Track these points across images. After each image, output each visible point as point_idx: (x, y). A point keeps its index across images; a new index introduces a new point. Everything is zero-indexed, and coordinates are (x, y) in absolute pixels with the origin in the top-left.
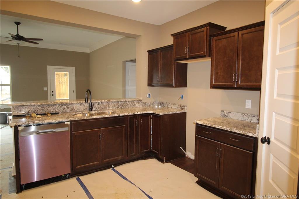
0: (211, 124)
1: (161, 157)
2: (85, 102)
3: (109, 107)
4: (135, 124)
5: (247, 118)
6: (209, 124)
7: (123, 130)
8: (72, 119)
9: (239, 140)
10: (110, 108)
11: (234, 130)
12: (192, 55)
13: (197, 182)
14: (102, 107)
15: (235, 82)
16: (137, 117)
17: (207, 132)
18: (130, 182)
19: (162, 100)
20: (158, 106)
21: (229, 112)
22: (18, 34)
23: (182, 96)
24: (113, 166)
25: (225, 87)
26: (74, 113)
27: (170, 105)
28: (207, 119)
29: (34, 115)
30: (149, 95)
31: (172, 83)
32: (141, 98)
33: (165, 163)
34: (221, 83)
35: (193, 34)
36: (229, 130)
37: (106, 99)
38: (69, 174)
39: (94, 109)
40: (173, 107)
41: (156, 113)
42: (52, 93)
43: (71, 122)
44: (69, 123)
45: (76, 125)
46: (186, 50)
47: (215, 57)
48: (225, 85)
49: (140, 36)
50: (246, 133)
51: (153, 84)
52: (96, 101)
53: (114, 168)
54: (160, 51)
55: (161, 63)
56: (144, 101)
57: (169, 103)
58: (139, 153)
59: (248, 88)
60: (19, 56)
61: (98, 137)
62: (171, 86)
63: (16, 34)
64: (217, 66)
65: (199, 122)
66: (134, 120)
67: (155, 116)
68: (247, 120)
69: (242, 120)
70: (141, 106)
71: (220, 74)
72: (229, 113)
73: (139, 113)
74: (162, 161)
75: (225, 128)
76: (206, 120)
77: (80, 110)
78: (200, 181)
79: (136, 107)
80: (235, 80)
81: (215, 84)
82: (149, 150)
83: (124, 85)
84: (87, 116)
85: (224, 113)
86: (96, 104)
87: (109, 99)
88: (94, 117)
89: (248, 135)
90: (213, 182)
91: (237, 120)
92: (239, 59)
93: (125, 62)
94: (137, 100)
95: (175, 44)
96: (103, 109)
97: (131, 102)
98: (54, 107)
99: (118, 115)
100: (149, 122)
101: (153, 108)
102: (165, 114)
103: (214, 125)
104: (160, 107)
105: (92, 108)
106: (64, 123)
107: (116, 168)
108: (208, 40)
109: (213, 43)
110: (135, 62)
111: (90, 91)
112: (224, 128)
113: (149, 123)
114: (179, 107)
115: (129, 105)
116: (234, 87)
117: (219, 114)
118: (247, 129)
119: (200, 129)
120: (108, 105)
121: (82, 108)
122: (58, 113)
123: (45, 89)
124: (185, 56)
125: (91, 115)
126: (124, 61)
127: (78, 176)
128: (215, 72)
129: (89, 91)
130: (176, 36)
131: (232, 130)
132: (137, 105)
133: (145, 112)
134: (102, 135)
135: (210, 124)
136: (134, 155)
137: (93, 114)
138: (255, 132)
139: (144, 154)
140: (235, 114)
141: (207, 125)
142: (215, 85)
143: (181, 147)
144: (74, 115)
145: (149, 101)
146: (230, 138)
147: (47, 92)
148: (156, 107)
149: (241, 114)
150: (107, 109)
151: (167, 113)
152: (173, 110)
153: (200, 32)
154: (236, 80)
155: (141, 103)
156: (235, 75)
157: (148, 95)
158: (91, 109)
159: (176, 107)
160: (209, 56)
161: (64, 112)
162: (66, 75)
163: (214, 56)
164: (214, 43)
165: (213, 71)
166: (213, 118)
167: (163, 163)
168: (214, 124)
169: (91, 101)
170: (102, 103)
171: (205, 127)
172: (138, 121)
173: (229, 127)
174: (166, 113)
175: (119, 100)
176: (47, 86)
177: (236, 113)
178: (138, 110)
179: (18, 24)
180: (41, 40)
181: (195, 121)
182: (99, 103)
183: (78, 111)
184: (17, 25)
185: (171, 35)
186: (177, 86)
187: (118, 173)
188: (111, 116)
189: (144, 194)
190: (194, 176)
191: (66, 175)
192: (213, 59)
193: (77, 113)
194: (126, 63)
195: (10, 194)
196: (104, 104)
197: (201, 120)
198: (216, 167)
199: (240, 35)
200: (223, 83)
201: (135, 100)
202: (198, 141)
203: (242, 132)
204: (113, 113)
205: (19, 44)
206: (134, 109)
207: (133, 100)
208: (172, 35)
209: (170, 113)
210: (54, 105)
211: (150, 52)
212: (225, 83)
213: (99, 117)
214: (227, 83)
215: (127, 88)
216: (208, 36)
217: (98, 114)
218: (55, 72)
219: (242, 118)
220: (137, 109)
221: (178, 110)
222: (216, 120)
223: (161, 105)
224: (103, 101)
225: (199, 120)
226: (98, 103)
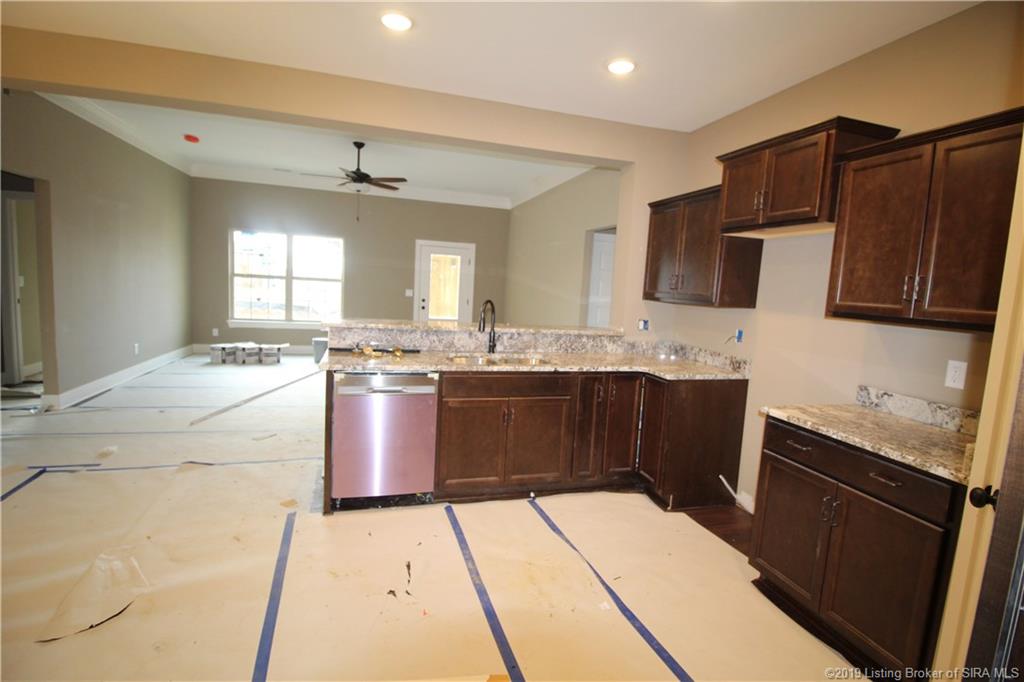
0: (813, 423)
1: (660, 493)
2: (480, 329)
3: (535, 348)
4: (596, 397)
5: (947, 419)
6: (805, 422)
7: (564, 408)
8: (445, 368)
9: (900, 484)
10: (540, 350)
11: (887, 450)
12: (775, 216)
13: (756, 583)
14: (520, 345)
15: (910, 301)
16: (604, 380)
17: (796, 445)
18: (568, 541)
19: (681, 340)
20: (669, 356)
21: (885, 394)
22: (358, 169)
23: (740, 333)
24: (532, 495)
25: (873, 314)
26: (452, 355)
27: (702, 354)
28: (805, 407)
29: (368, 351)
30: (646, 322)
31: (709, 294)
32: (622, 330)
33: (669, 511)
34: (863, 302)
35: (784, 153)
36: (869, 448)
37: (529, 327)
38: (432, 493)
39: (499, 348)
40: (709, 362)
41: (657, 374)
42: (423, 304)
43: (442, 373)
44: (436, 376)
45: (452, 382)
46: (758, 201)
47: (850, 223)
48: (876, 309)
49: (632, 163)
50: (928, 465)
51: (657, 295)
52: (506, 330)
53: (534, 498)
54: (682, 202)
55: (683, 237)
56: (629, 339)
57: (700, 350)
58: (602, 473)
59: (953, 323)
60: (358, 219)
61: (501, 418)
62: (706, 302)
63: (354, 169)
64: (852, 250)
65: (776, 413)
66: (594, 385)
67: (653, 381)
68: (944, 426)
69: (930, 422)
70: (620, 351)
71: (861, 273)
72: (886, 396)
73: (609, 369)
74: (662, 504)
75: (857, 440)
76: (800, 408)
77: (468, 349)
78: (765, 580)
79: (606, 353)
80: (910, 295)
81: (843, 303)
82: (629, 469)
83: (586, 292)
84: (481, 364)
85: (869, 394)
86: (505, 337)
87: (540, 327)
88: (495, 369)
89: (932, 471)
90: (803, 592)
91: (913, 420)
92: (933, 230)
93: (591, 234)
94: (611, 333)
95: (727, 182)
96: (522, 351)
97: (594, 338)
98: (412, 336)
99: (553, 370)
100: (637, 393)
101: (653, 360)
102: (682, 378)
103: (821, 428)
104: (673, 357)
105: (495, 346)
106: (426, 374)
107: (540, 501)
108: (829, 170)
109: (846, 179)
110: (615, 233)
111: (492, 304)
112: (855, 440)
113: (636, 398)
114: (728, 362)
115: (589, 347)
116: (906, 316)
117: (851, 394)
118: (933, 453)
119: (778, 432)
120: (533, 343)
121: (471, 344)
122: (418, 352)
123: (409, 293)
124: (753, 220)
125: (491, 362)
126: (591, 231)
127: (450, 502)
128: (845, 266)
129: (489, 305)
130: (731, 161)
131: (880, 449)
132: (610, 347)
133: (625, 369)
134: (509, 414)
135: (809, 423)
136: (589, 476)
137: (496, 361)
138: (959, 465)
139: (616, 478)
140: (906, 402)
141: (801, 424)
142: (841, 306)
143: (721, 477)
144: (452, 360)
145: (644, 339)
146: (871, 475)
147: (411, 299)
148: (663, 357)
149: (925, 403)
150: (532, 350)
151: (687, 377)
152: (710, 369)
153: (806, 147)
154: (915, 297)
155: (620, 343)
156: (912, 279)
157: (642, 324)
158: (492, 349)
159: (719, 361)
160: (831, 219)
161: (431, 351)
162: (453, 262)
163: (847, 219)
164: (849, 180)
165: (839, 264)
166: (828, 406)
167: (665, 510)
168: (823, 425)
169: (493, 329)
170: (519, 334)
171: (792, 428)
172: (606, 392)
173: (874, 438)
174: (685, 376)
175: (562, 332)
176: (412, 287)
177: (910, 400)
178: (611, 360)
179: (359, 145)
180: (403, 180)
181: (765, 409)
182: (513, 334)
183: (462, 349)
184: (357, 150)
185: (718, 158)
186: (723, 304)
187: (541, 513)
188: (536, 369)
189: (597, 580)
190: (750, 563)
191: (425, 494)
192: (843, 228)
193: (459, 355)
194: (596, 234)
195: (311, 515)
196: (525, 338)
197: (785, 407)
198: (818, 550)
199: (940, 153)
200: (868, 302)
201: (604, 333)
202: (768, 467)
203: (914, 461)
204: (543, 362)
205: (358, 191)
206: (599, 356)
207: (600, 333)
208: (721, 159)
209: (698, 377)
210: (412, 332)
211: (657, 207)
212: (875, 302)
213: (505, 370)
214: (883, 303)
215: (593, 299)
216: (830, 159)
217: (506, 362)
218: (432, 256)
219: (927, 418)
220: (608, 357)
221: (723, 372)
222: (836, 413)
223: (676, 352)
224: (522, 330)
225: (779, 408)
226: (509, 335)
